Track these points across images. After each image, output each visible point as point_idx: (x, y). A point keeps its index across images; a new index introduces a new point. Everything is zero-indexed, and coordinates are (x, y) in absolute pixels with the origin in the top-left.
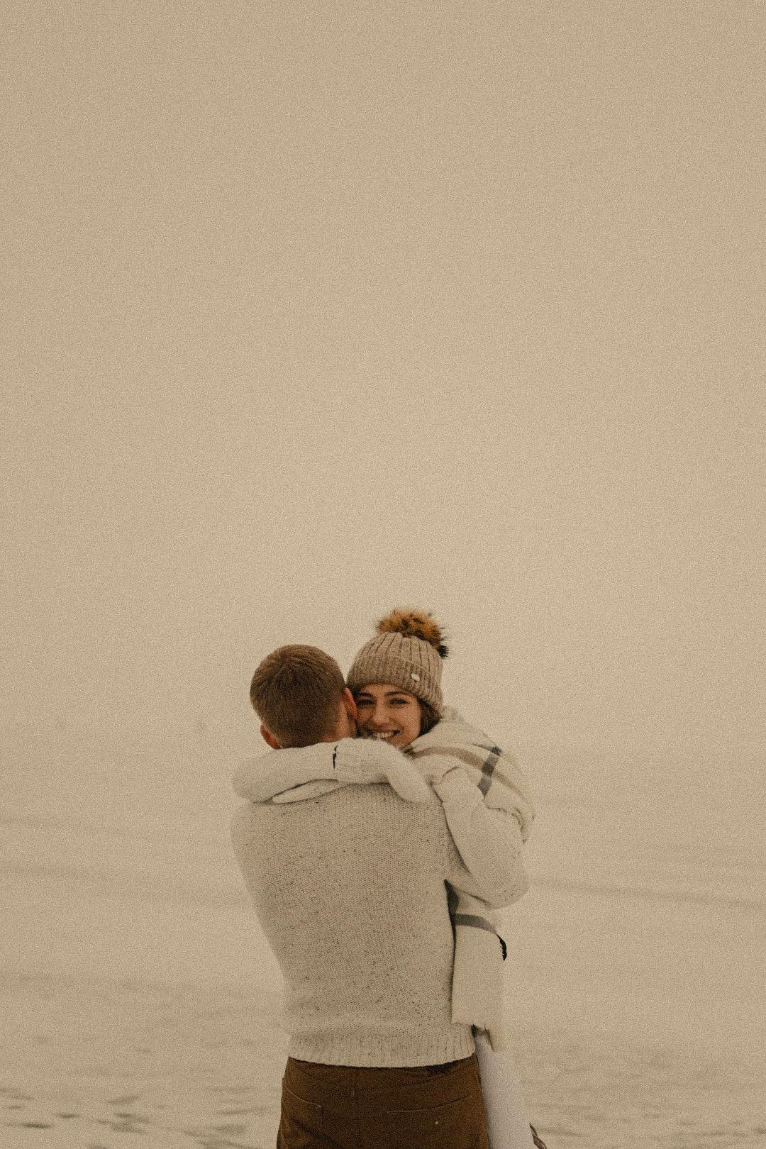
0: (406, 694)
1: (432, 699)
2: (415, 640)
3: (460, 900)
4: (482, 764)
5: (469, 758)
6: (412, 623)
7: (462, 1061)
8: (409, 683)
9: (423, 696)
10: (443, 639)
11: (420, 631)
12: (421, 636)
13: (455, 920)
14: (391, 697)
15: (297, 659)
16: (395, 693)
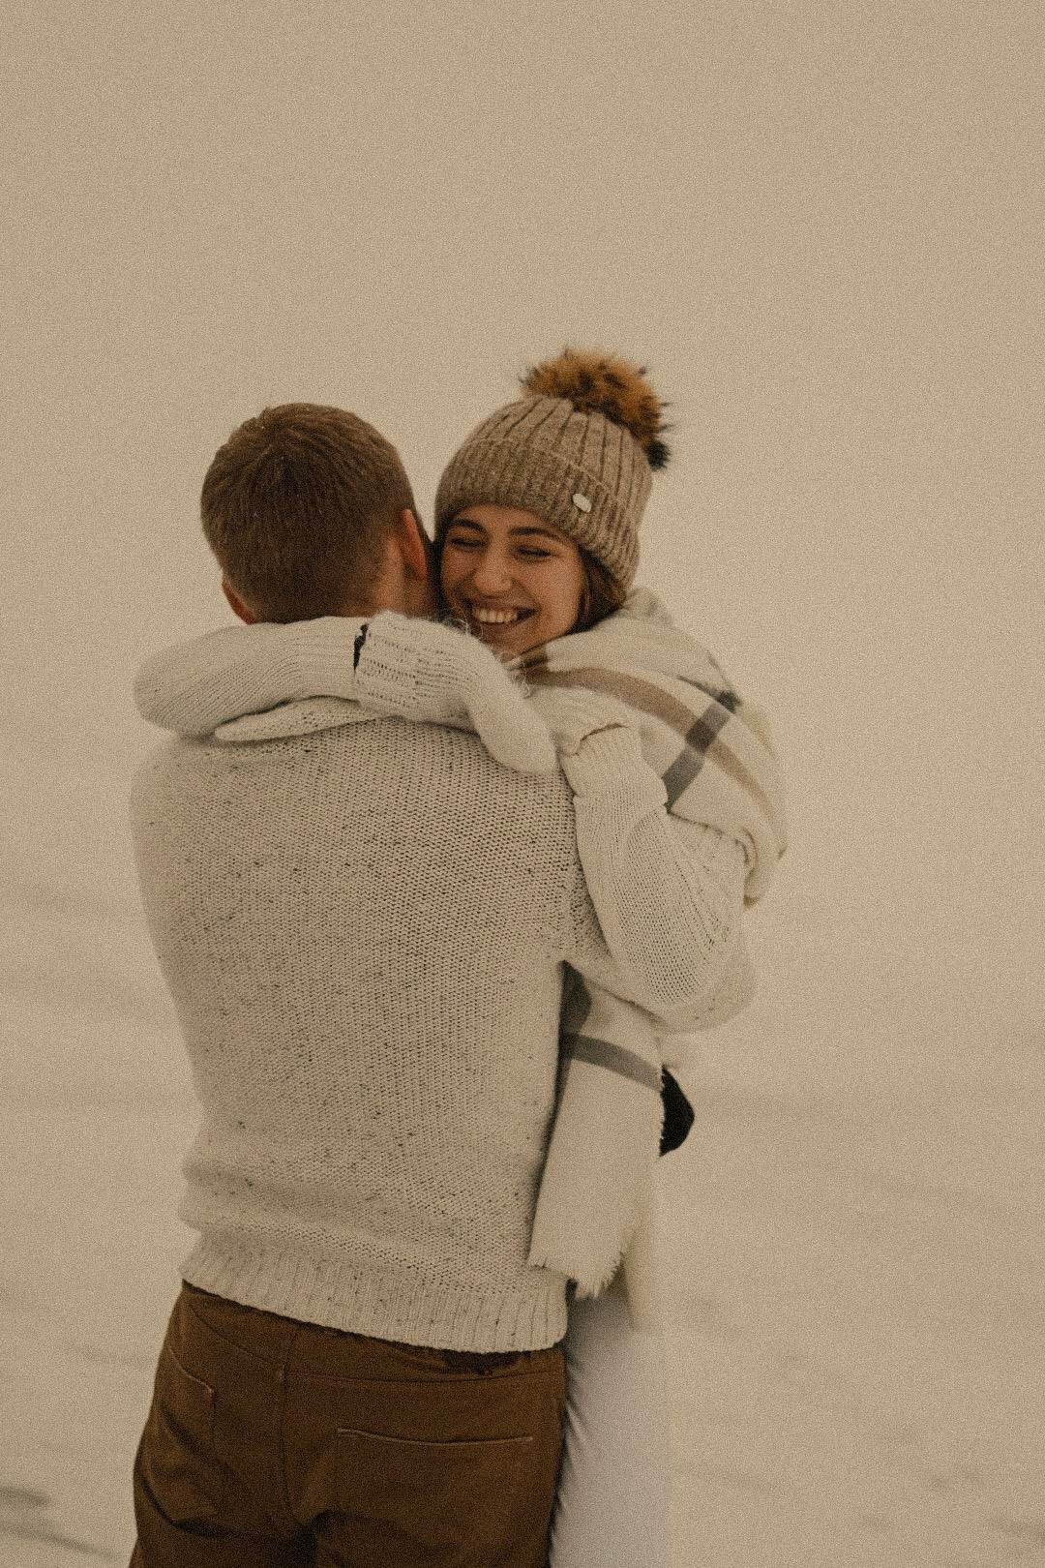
0: (553, 537)
1: (612, 554)
2: (598, 422)
3: (594, 1007)
4: (689, 724)
5: (661, 705)
6: (601, 384)
7: (527, 1354)
8: (566, 513)
9: (593, 546)
10: (664, 427)
11: (613, 403)
12: (614, 416)
13: (569, 1045)
14: (523, 539)
15: (299, 435)
16: (529, 531)
